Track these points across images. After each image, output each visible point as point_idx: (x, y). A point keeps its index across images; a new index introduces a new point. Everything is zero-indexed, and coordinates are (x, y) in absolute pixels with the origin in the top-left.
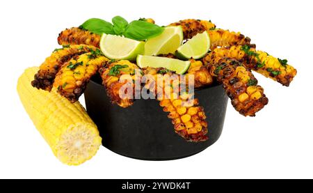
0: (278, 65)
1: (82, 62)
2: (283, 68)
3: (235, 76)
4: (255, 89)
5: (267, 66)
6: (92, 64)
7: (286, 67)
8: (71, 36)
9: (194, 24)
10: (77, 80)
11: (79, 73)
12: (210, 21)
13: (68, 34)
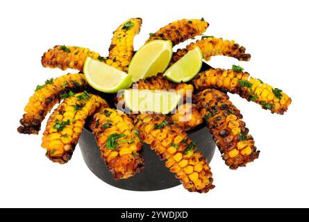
0: (271, 97)
1: (69, 121)
2: (278, 100)
3: (225, 127)
4: (245, 145)
5: (260, 99)
6: (80, 120)
7: (280, 99)
8: (54, 59)
9: (185, 29)
10: (65, 145)
11: (65, 136)
12: (203, 20)
13: (50, 57)
